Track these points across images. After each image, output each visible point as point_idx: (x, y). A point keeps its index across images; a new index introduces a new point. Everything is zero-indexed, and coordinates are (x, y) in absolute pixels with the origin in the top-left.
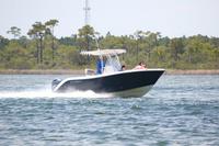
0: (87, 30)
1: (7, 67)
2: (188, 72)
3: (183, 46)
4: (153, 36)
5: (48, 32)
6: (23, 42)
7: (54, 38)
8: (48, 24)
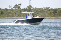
0: (30, 6)
1: (7, 16)
2: (58, 18)
3: (57, 11)
4: (48, 8)
5: (19, 7)
6: (12, 10)
7: (21, 9)
8: (19, 5)
